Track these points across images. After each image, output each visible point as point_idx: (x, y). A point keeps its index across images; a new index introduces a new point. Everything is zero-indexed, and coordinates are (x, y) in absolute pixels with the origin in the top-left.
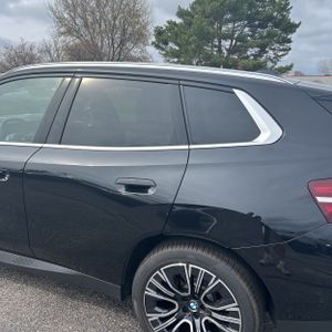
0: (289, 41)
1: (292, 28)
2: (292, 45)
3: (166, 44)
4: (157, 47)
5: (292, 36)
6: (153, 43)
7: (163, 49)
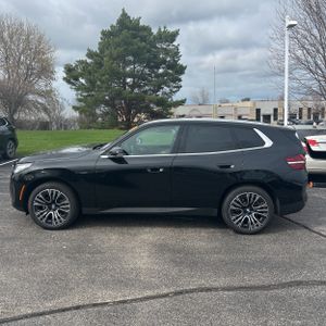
0: (180, 80)
1: (182, 70)
2: (182, 83)
3: (77, 79)
4: (68, 82)
5: (182, 77)
6: (64, 79)
7: (73, 84)
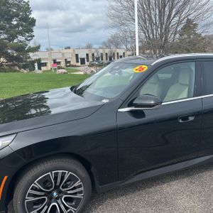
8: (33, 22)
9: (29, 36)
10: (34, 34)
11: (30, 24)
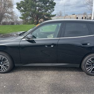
3: (21, 8)
4: (18, 9)
8: (55, 4)
9: (52, 10)
10: (54, 9)
11: (53, 5)
